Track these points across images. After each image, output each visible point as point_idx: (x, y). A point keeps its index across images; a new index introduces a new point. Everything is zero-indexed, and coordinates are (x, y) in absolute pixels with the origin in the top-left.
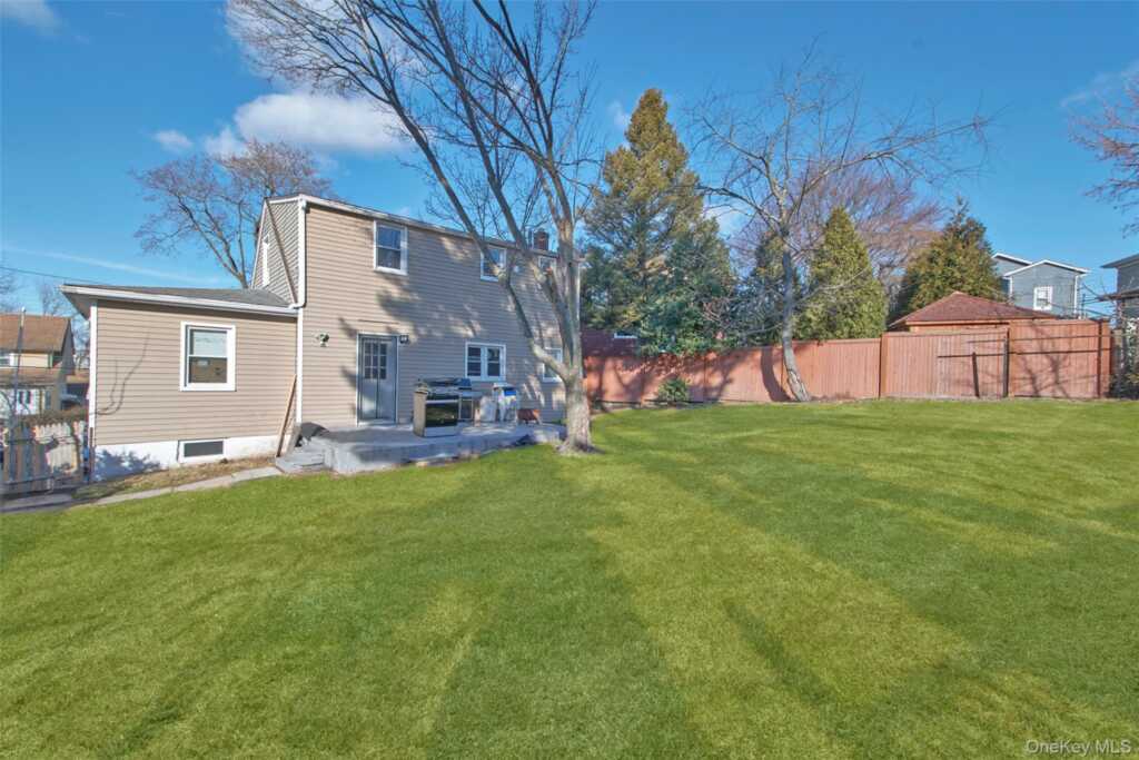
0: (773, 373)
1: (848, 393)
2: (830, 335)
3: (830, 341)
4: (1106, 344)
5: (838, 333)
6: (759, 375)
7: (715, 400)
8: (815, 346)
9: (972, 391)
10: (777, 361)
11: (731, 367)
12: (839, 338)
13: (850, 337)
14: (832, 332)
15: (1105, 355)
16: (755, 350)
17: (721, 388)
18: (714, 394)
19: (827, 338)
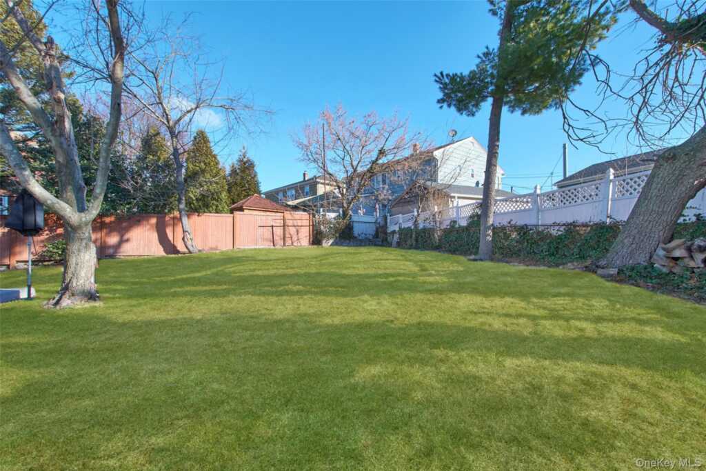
0: (166, 234)
1: (217, 247)
2: (206, 210)
3: (206, 214)
4: (311, 224)
5: (211, 209)
6: (155, 236)
7: (112, 256)
8: (196, 217)
9: (272, 244)
10: (170, 225)
11: (127, 229)
12: (210, 212)
13: (217, 213)
14: (207, 208)
15: (311, 227)
16: (150, 217)
17: (118, 246)
18: (111, 251)
19: (205, 212)
